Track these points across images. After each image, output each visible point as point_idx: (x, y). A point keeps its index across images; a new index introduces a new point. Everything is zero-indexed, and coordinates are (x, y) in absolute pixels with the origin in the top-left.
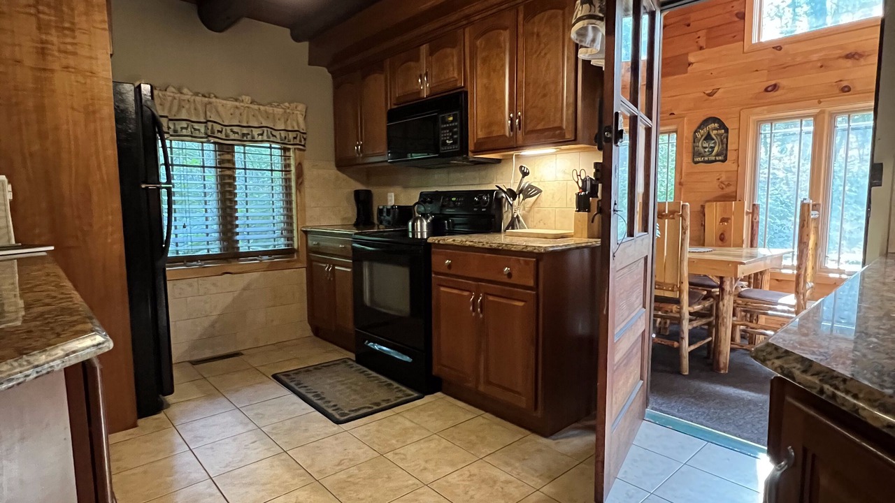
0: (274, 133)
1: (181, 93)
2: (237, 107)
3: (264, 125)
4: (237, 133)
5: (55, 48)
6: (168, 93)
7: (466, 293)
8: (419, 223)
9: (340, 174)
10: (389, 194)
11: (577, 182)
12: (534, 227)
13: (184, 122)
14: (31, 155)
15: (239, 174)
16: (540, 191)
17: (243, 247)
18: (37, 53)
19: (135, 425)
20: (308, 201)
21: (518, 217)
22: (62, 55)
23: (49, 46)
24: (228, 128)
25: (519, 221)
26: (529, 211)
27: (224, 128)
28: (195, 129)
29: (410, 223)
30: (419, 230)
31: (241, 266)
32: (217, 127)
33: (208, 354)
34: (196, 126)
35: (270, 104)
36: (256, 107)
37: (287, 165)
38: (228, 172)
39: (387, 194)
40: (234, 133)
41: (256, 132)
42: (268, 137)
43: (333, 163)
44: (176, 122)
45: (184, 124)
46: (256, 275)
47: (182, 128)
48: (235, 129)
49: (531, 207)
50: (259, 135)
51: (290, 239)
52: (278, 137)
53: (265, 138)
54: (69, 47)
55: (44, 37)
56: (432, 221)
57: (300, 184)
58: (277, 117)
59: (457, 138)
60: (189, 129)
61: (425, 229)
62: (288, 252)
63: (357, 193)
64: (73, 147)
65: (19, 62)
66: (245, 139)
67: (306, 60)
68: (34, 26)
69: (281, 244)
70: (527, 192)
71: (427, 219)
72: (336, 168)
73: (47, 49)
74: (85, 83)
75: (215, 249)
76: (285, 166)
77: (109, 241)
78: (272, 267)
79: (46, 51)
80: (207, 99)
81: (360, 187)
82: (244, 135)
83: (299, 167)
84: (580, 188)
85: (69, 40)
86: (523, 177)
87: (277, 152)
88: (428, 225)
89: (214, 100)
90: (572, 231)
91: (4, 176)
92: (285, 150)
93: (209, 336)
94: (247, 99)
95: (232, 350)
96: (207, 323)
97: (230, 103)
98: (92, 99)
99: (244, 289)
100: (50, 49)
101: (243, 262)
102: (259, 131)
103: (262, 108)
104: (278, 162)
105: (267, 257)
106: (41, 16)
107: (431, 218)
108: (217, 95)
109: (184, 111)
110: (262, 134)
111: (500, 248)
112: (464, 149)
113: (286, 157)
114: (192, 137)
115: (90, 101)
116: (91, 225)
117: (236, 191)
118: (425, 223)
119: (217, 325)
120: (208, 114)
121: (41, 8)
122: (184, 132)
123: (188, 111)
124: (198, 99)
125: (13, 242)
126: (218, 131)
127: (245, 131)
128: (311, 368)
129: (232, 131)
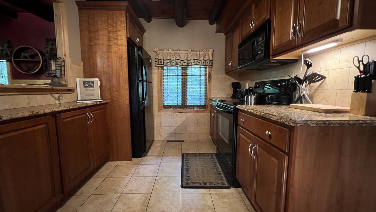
0: (199, 61)
1: (169, 51)
2: (186, 53)
3: (195, 59)
4: (186, 63)
5: (112, 38)
6: (164, 51)
7: (249, 141)
8: (250, 97)
9: (227, 76)
10: (246, 84)
11: (358, 68)
12: (318, 103)
13: (168, 60)
14: (106, 72)
15: (188, 77)
16: (323, 78)
17: (189, 104)
18: (108, 40)
19: (131, 160)
20: (213, 87)
21: (304, 95)
22: (114, 40)
23: (110, 38)
24: (183, 61)
25: (304, 98)
26: (315, 92)
27: (182, 61)
28: (172, 63)
29: (245, 97)
30: (250, 101)
31: (188, 110)
32: (179, 61)
33: (174, 139)
34: (173, 61)
35: (199, 51)
36: (193, 52)
37: (206, 74)
38: (185, 77)
39: (245, 84)
40: (185, 62)
41: (192, 61)
42: (196, 63)
43: (224, 72)
44: (166, 61)
45: (168, 61)
46: (191, 114)
47: (168, 62)
48: (185, 61)
49: (316, 89)
50: (193, 63)
51: (205, 102)
52: (201, 63)
53: (195, 64)
54: (115, 37)
55: (109, 35)
56: (257, 96)
57: (210, 81)
58: (201, 55)
59: (263, 50)
60: (170, 63)
61: (253, 100)
62: (204, 107)
63: (233, 84)
64: (116, 69)
65: (103, 44)
66: (189, 65)
67: (215, 31)
68: (107, 32)
69: (203, 103)
70: (313, 78)
71: (254, 95)
72: (225, 74)
73: (110, 39)
74: (119, 48)
75: (180, 104)
76: (205, 74)
77: (125, 99)
78: (197, 112)
79: (110, 40)
80: (176, 52)
81: (235, 81)
82: (189, 63)
83: (210, 73)
84: (361, 72)
85: (115, 35)
86: (308, 68)
87: (203, 69)
88: (255, 99)
89: (179, 52)
90: (348, 108)
91: (98, 79)
92: (206, 68)
93: (174, 133)
94: (190, 50)
95: (182, 139)
96: (174, 128)
97: (184, 52)
98: (121, 53)
99: (187, 119)
100: (111, 39)
101: (188, 109)
102: (193, 61)
103: (195, 52)
104: (203, 73)
105: (197, 108)
106: (109, 29)
107: (256, 95)
108: (180, 50)
109: (169, 57)
110: (194, 62)
111: (265, 116)
112: (267, 55)
113: (206, 71)
114: (171, 65)
115: (121, 54)
116: (120, 94)
117: (187, 84)
118: (253, 97)
119: (177, 130)
120: (176, 57)
121: (109, 26)
122: (168, 64)
123: (170, 57)
124: (174, 52)
125: (100, 98)
126: (179, 63)
127: (189, 62)
128: (201, 154)
129: (184, 62)
